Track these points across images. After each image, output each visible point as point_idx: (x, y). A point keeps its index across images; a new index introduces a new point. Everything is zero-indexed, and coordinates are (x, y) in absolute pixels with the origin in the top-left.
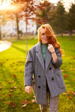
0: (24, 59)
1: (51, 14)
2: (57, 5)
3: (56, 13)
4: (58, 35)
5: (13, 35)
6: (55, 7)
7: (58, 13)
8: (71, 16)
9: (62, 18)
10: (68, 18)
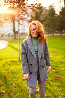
0: (17, 58)
1: (44, 16)
2: (49, 8)
3: (48, 15)
4: (50, 35)
5: (11, 35)
6: (47, 10)
7: (49, 15)
8: (61, 17)
9: (53, 20)
10: (58, 19)
